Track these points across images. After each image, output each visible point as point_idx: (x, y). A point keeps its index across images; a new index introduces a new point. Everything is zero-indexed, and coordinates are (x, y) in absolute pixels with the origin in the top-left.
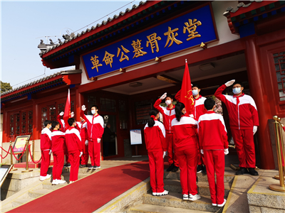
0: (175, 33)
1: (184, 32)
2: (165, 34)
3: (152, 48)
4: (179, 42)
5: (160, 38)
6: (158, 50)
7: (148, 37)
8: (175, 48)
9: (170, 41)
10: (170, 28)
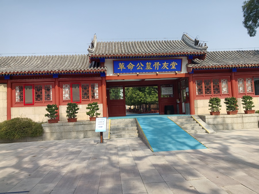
0: (167, 65)
1: (171, 65)
2: (163, 64)
3: (156, 68)
4: (167, 68)
5: (160, 65)
6: (158, 69)
7: (155, 63)
8: (165, 70)
9: (164, 67)
10: (165, 62)
